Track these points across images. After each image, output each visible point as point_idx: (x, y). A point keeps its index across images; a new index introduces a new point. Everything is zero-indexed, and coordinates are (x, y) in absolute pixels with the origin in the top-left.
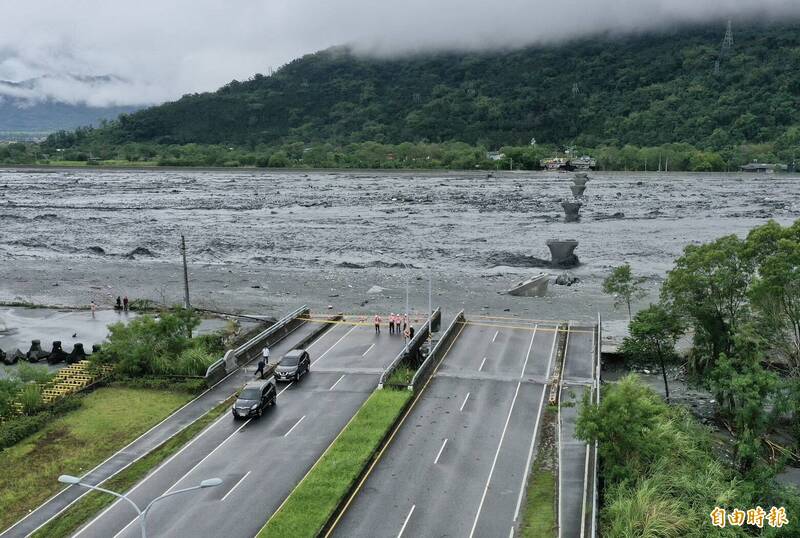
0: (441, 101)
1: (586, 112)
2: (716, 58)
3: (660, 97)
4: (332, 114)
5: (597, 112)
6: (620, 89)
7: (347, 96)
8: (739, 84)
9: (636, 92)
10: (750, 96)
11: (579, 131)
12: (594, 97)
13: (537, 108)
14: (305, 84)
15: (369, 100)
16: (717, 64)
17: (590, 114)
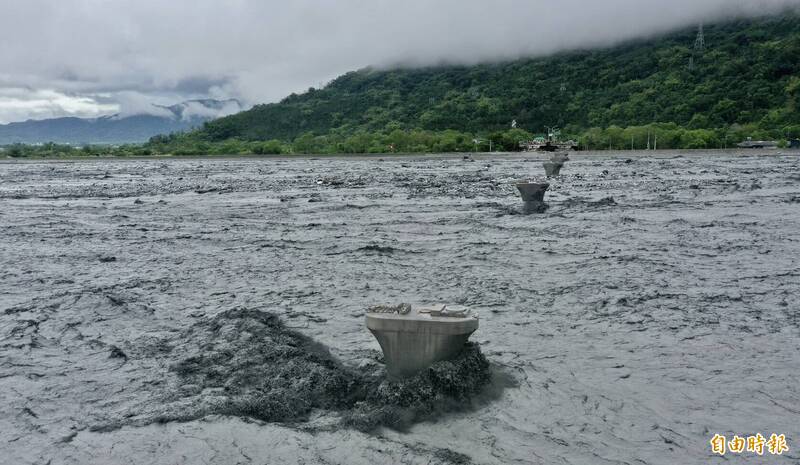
0: (451, 103)
1: (572, 107)
2: (689, 55)
3: (639, 90)
4: (365, 117)
5: (582, 106)
6: (602, 87)
7: (378, 102)
8: (713, 76)
9: (617, 87)
10: (725, 85)
11: (566, 122)
12: (579, 94)
13: (529, 105)
14: (347, 95)
15: (396, 104)
16: (691, 59)
17: (575, 107)
